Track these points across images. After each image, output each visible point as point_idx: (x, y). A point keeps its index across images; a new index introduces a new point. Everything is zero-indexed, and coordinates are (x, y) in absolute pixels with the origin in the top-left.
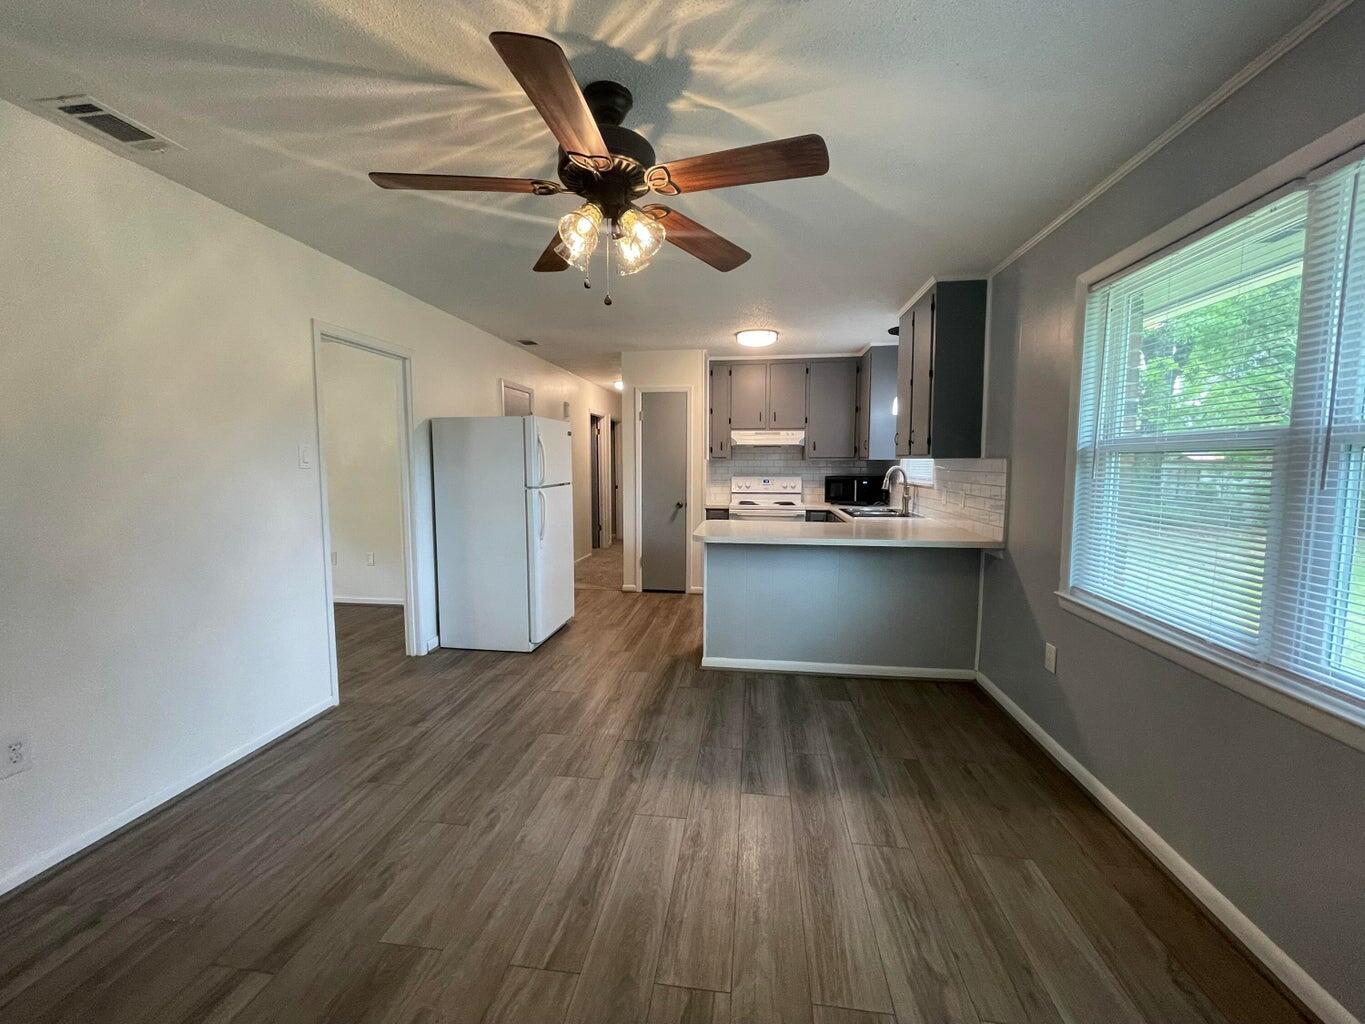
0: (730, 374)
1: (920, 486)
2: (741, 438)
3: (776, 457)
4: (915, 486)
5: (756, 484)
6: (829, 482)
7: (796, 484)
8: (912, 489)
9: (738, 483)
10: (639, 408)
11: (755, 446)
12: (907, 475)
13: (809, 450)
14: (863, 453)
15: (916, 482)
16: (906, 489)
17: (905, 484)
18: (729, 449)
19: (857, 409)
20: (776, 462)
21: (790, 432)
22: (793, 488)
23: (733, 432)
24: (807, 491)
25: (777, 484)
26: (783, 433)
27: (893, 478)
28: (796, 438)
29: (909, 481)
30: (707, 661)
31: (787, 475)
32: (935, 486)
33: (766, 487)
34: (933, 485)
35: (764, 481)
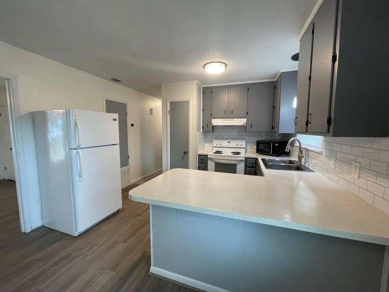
0: (212, 93)
1: (311, 151)
2: (216, 122)
3: (235, 131)
4: (306, 149)
5: (225, 143)
6: (258, 143)
7: (243, 143)
8: (304, 151)
9: (215, 143)
10: (169, 109)
11: (224, 126)
12: (301, 142)
13: (249, 127)
14: (276, 130)
15: (308, 148)
16: (301, 152)
17: (300, 147)
18: (211, 127)
19: (274, 108)
20: (234, 133)
21: (239, 119)
22: (242, 145)
23: (212, 120)
24: (248, 147)
25: (233, 144)
26: (235, 119)
27: (292, 143)
28: (241, 122)
29: (302, 146)
30: (154, 269)
31: (239, 139)
32: (324, 153)
33: (229, 145)
34: (322, 152)
35: (228, 142)
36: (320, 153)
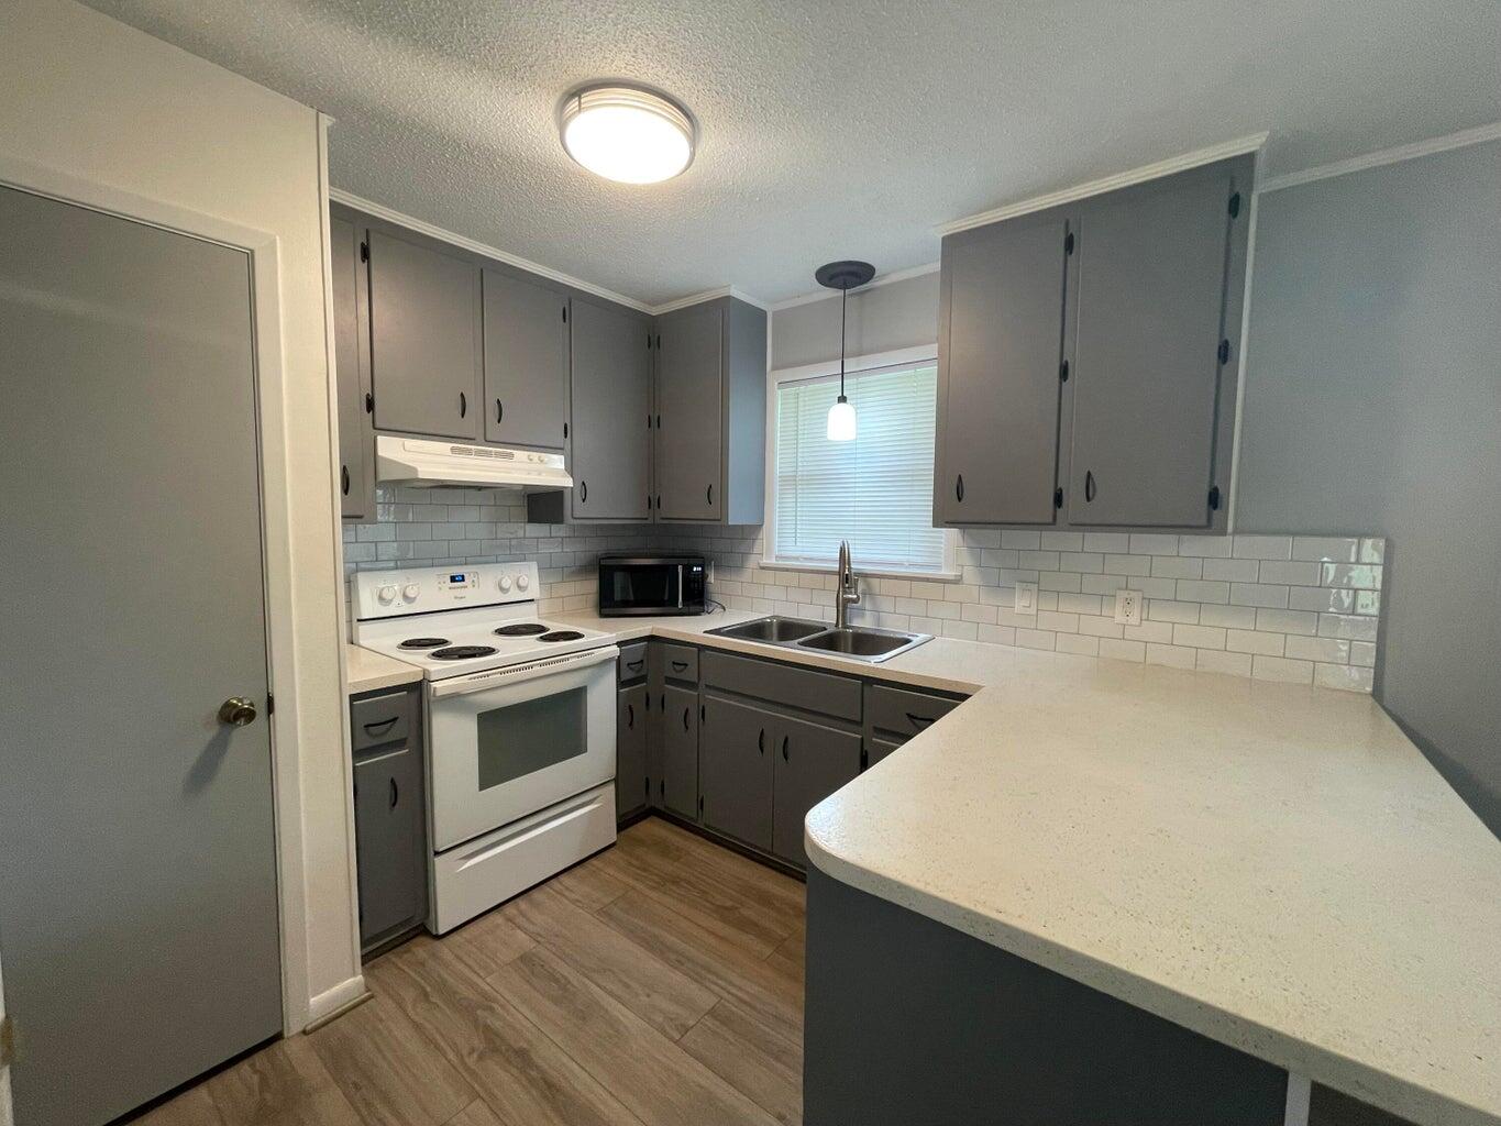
7: (529, 579)
9: (378, 591)
13: (573, 499)
18: (372, 490)
21: (535, 455)
22: (523, 589)
23: (383, 439)
25: (483, 584)
26: (520, 455)
32: (970, 575)
33: (458, 593)
34: (961, 576)
35: (453, 579)
36: (957, 581)
